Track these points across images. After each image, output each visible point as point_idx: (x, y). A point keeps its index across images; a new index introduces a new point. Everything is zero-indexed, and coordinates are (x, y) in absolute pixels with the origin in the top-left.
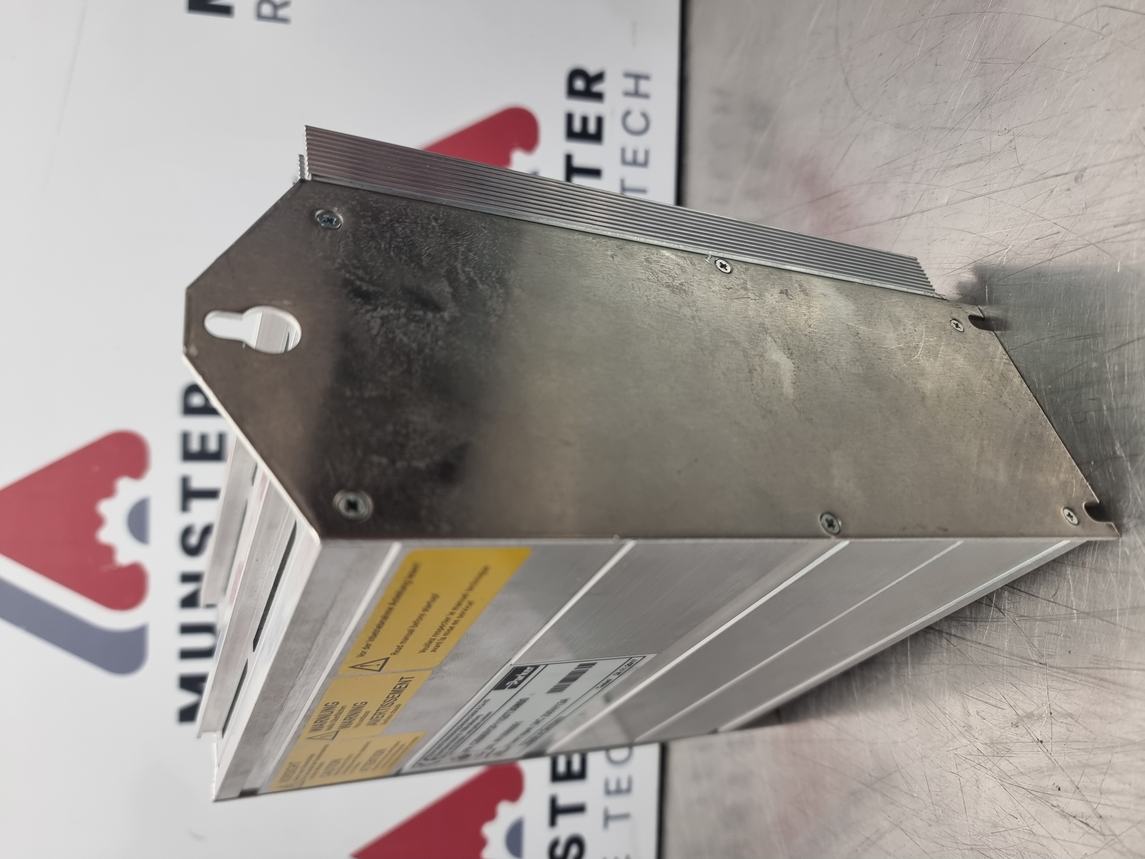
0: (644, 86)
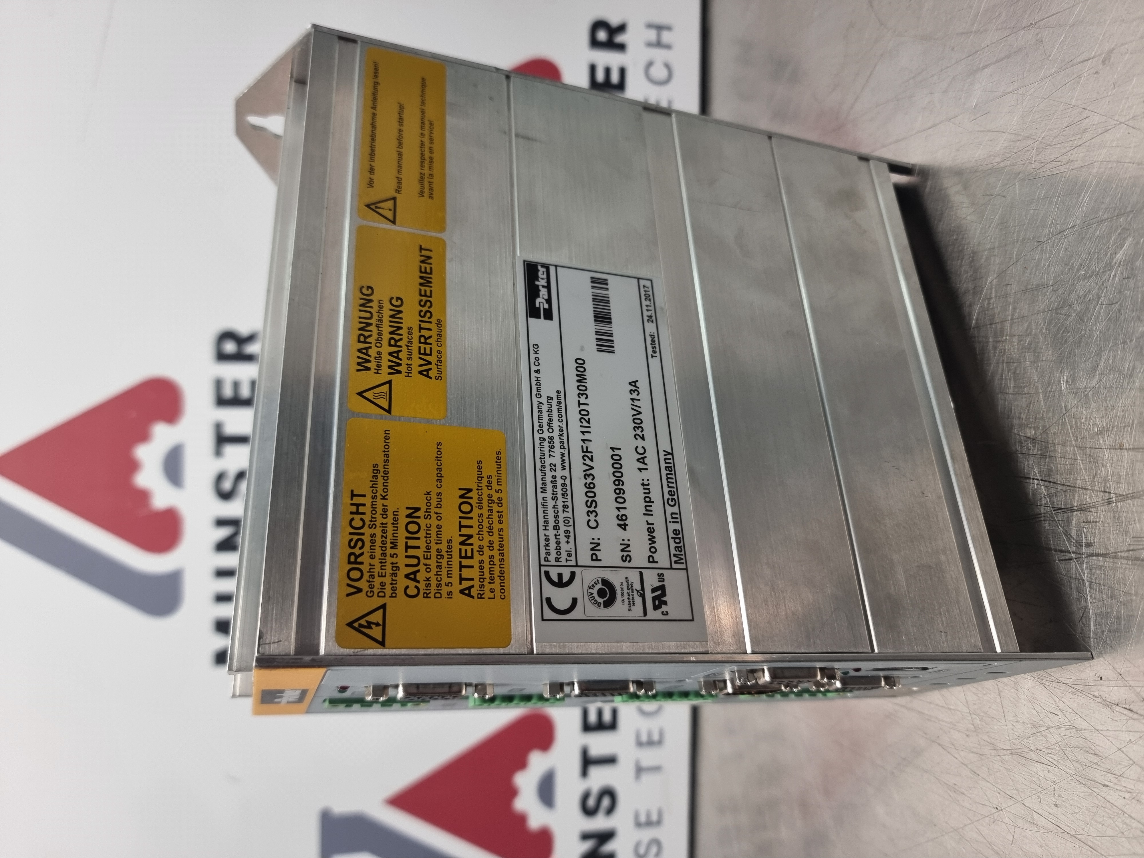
0: (666, 37)
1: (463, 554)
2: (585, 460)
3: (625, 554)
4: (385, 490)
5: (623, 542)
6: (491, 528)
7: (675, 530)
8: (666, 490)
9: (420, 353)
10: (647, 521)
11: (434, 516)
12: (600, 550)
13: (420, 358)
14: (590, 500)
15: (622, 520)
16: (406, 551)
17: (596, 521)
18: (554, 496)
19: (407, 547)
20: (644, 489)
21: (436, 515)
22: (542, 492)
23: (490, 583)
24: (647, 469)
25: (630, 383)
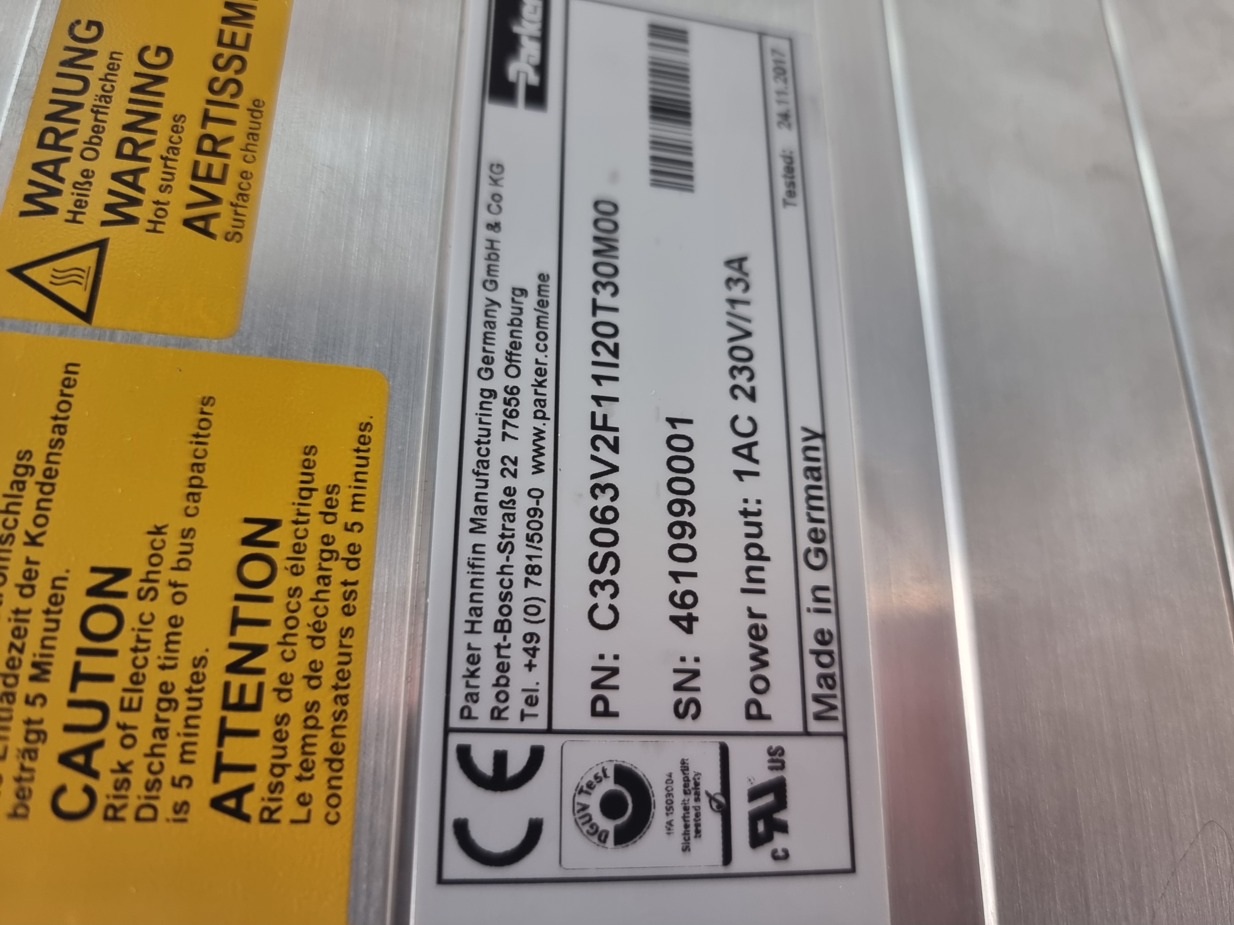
1: (233, 698)
2: (597, 449)
3: (685, 696)
4: (41, 521)
5: (682, 666)
6: (318, 628)
7: (821, 632)
8: (804, 526)
9: (195, 177)
10: (749, 609)
11: (165, 592)
12: (616, 688)
13: (193, 188)
14: (602, 551)
15: (683, 606)
16: (73, 688)
17: (612, 607)
18: (505, 541)
19: (78, 676)
20: (747, 524)
21: (174, 590)
22: (472, 531)
23: (300, 778)
24: (756, 474)
25: (729, 263)
